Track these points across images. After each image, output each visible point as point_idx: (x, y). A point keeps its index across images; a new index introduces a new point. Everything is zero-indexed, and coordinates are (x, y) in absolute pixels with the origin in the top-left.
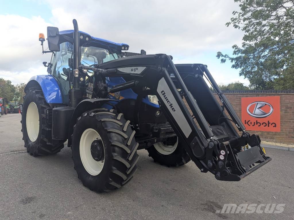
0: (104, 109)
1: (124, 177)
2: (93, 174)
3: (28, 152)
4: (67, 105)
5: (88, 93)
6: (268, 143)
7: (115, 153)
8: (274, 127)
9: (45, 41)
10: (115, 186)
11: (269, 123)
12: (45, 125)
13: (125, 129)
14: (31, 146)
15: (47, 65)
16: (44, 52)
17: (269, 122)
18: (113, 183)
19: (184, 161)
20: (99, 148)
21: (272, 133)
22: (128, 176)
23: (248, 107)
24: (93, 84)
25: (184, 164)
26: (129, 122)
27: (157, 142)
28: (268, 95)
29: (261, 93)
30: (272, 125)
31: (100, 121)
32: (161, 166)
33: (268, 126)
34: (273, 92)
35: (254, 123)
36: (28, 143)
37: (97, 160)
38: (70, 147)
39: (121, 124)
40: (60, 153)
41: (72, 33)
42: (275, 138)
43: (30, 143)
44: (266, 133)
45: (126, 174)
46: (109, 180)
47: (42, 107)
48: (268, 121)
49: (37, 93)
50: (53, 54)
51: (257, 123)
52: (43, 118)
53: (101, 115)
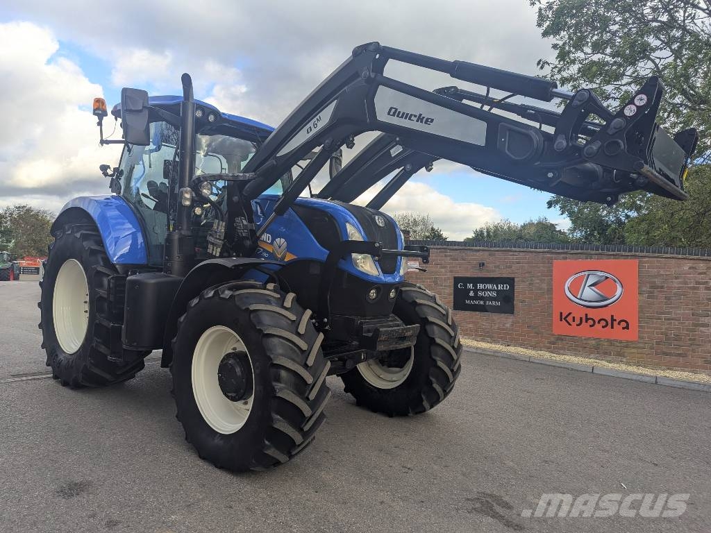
0: (252, 282)
1: (298, 438)
2: (223, 431)
3: (55, 377)
4: (160, 270)
5: (213, 244)
6: (610, 365)
7: (280, 383)
8: (624, 328)
9: (106, 115)
10: (275, 458)
11: (613, 320)
12: (103, 315)
13: (302, 330)
14: (64, 363)
15: (110, 172)
16: (103, 142)
17: (615, 318)
18: (272, 452)
19: (426, 404)
20: (238, 370)
21: (621, 342)
22: (305, 435)
23: (567, 282)
24: (224, 223)
25: (425, 410)
26: (309, 313)
27: (365, 360)
28: (612, 257)
29: (597, 252)
30: (619, 324)
31: (245, 309)
32: (374, 415)
33: (612, 327)
34: (623, 251)
35: (581, 318)
36: (57, 355)
37: (233, 399)
38: (166, 366)
39: (293, 318)
40: (133, 381)
41: (178, 104)
42: (626, 354)
43: (61, 357)
44: (606, 344)
45: (301, 430)
46: (264, 442)
47: (98, 273)
48: (612, 316)
49: (85, 237)
50: (126, 148)
51: (587, 320)
52: (101, 297)
53: (249, 296)
